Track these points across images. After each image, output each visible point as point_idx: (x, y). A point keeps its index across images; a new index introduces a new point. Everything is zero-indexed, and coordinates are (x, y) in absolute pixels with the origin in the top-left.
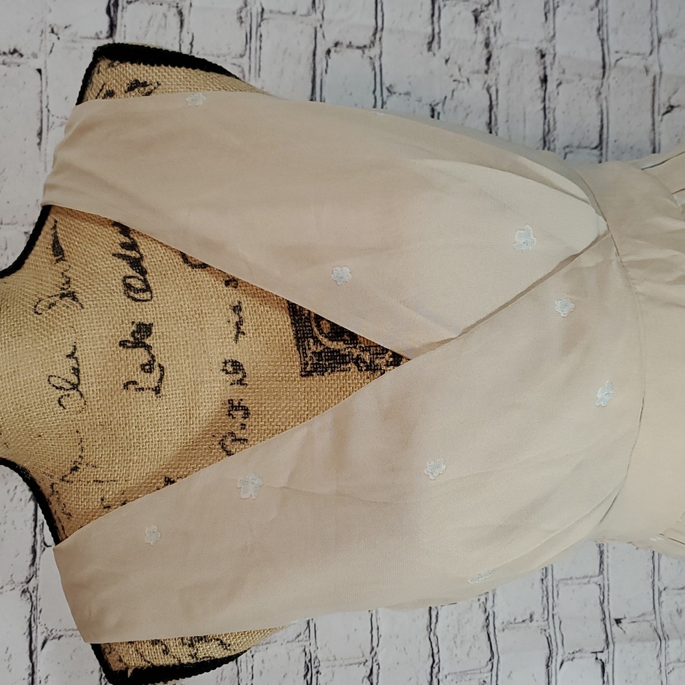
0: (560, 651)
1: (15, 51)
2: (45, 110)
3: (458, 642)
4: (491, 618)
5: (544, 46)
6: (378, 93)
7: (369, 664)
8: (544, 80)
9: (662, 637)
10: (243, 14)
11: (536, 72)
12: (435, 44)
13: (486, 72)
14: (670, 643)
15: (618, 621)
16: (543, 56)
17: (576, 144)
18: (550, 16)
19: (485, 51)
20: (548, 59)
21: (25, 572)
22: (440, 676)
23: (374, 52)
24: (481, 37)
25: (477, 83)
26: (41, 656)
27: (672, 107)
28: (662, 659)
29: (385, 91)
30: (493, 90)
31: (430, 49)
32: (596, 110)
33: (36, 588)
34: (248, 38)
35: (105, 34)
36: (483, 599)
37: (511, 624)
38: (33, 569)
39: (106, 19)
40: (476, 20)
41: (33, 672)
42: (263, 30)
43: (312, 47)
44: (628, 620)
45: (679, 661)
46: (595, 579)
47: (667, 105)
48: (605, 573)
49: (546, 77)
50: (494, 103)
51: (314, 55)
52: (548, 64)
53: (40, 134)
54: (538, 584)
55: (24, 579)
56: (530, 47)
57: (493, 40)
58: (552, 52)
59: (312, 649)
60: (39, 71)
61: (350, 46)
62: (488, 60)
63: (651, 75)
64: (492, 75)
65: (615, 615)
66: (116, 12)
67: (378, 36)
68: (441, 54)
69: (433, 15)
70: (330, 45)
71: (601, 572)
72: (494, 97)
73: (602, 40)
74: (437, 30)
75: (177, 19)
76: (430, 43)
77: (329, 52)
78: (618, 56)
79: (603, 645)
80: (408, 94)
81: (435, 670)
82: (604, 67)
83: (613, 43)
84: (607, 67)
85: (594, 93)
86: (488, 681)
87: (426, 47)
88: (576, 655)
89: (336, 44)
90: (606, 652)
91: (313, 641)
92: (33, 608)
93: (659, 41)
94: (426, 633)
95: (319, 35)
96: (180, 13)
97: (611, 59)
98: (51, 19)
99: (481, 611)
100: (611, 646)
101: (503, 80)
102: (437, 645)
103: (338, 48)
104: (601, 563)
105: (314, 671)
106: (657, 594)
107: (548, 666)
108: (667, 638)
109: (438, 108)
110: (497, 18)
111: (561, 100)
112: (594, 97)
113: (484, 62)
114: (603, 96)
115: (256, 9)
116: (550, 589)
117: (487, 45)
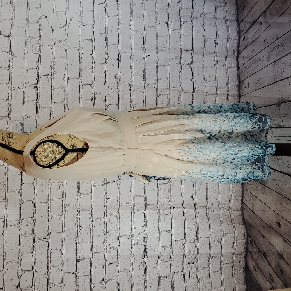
0: (134, 210)
1: (18, 88)
2: (24, 99)
3: (111, 207)
4: (119, 203)
5: (130, 83)
6: (93, 94)
7: (91, 210)
8: (131, 90)
9: (159, 209)
10: (64, 79)
11: (129, 88)
12: (106, 83)
13: (117, 89)
14: (161, 210)
15: (148, 205)
16: (130, 85)
17: (138, 103)
18: (132, 76)
19: (117, 85)
20: (131, 86)
21: (19, 189)
22: (107, 214)
23: (93, 85)
24: (116, 82)
25: (115, 91)
26: (22, 205)
27: (161, 95)
28: (159, 213)
29: (95, 93)
30: (119, 93)
31: (105, 84)
32: (143, 96)
33: (21, 192)
34: (66, 84)
35: (36, 84)
36: (117, 198)
37: (124, 204)
38: (21, 188)
39: (37, 81)
40: (115, 78)
41: (20, 209)
42: (69, 82)
43: (79, 85)
44: (151, 205)
45: (163, 214)
46: (143, 196)
47: (159, 94)
48: (146, 194)
49: (131, 89)
50: (119, 95)
51: (80, 86)
52: (131, 87)
53: (23, 103)
54: (130, 196)
55: (19, 190)
56: (127, 83)
57: (119, 82)
58: (132, 84)
59: (79, 207)
60: (23, 91)
61: (87, 84)
62: (118, 86)
63: (155, 88)
64: (119, 89)
65: (148, 204)
66: (38, 79)
67: (93, 82)
68: (107, 85)
69: (105, 77)
70: (83, 84)
71: (145, 194)
72: (119, 94)
73: (144, 81)
74: (106, 80)
75: (51, 80)
76: (105, 83)
77: (83, 86)
78: (148, 84)
79: (145, 209)
80: (100, 94)
81: (106, 213)
82: (144, 87)
83: (147, 82)
84: (145, 87)
85: (142, 92)
86: (118, 216)
87: (104, 84)
88: (138, 211)
89: (84, 84)
90: (145, 211)
91: (79, 205)
92: (21, 196)
93: (158, 81)
94: (104, 205)
95: (81, 82)
96: (51, 79)
97: (146, 85)
98: (25, 81)
99: (116, 201)
100: (146, 210)
101: (121, 90)
102: (106, 207)
103: (85, 85)
104: (145, 192)
105: (79, 211)
106: (158, 200)
107: (131, 213)
108: (160, 209)
109: (107, 96)
110: (120, 78)
111: (134, 94)
112: (142, 93)
113: (117, 87)
114: (144, 93)
115: (67, 78)
116: (133, 197)
117: (117, 83)
